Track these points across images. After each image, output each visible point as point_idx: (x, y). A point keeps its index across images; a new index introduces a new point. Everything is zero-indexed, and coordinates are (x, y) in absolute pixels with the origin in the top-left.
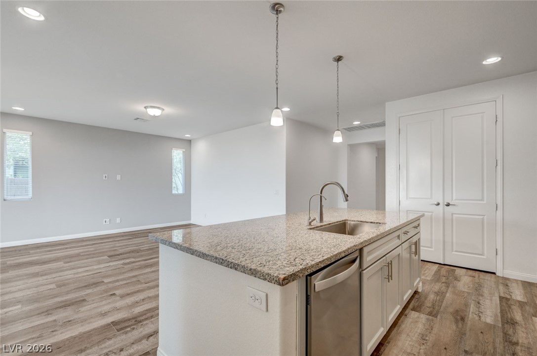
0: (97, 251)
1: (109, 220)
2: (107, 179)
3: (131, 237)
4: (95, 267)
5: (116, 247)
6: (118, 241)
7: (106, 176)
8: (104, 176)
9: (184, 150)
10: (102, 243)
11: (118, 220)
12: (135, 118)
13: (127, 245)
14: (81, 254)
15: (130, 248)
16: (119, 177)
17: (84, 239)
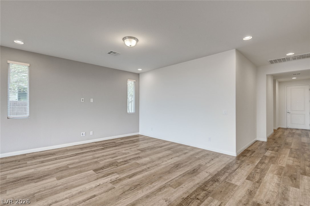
0: (82, 163)
1: (85, 133)
2: (83, 101)
3: (103, 147)
4: (87, 186)
5: (95, 158)
6: (95, 151)
7: (83, 100)
8: (82, 99)
9: (135, 81)
10: (83, 153)
11: (91, 133)
12: (109, 52)
13: (103, 156)
14: (70, 167)
15: (107, 160)
16: (92, 100)
17: (68, 149)
